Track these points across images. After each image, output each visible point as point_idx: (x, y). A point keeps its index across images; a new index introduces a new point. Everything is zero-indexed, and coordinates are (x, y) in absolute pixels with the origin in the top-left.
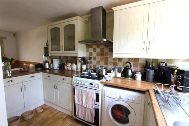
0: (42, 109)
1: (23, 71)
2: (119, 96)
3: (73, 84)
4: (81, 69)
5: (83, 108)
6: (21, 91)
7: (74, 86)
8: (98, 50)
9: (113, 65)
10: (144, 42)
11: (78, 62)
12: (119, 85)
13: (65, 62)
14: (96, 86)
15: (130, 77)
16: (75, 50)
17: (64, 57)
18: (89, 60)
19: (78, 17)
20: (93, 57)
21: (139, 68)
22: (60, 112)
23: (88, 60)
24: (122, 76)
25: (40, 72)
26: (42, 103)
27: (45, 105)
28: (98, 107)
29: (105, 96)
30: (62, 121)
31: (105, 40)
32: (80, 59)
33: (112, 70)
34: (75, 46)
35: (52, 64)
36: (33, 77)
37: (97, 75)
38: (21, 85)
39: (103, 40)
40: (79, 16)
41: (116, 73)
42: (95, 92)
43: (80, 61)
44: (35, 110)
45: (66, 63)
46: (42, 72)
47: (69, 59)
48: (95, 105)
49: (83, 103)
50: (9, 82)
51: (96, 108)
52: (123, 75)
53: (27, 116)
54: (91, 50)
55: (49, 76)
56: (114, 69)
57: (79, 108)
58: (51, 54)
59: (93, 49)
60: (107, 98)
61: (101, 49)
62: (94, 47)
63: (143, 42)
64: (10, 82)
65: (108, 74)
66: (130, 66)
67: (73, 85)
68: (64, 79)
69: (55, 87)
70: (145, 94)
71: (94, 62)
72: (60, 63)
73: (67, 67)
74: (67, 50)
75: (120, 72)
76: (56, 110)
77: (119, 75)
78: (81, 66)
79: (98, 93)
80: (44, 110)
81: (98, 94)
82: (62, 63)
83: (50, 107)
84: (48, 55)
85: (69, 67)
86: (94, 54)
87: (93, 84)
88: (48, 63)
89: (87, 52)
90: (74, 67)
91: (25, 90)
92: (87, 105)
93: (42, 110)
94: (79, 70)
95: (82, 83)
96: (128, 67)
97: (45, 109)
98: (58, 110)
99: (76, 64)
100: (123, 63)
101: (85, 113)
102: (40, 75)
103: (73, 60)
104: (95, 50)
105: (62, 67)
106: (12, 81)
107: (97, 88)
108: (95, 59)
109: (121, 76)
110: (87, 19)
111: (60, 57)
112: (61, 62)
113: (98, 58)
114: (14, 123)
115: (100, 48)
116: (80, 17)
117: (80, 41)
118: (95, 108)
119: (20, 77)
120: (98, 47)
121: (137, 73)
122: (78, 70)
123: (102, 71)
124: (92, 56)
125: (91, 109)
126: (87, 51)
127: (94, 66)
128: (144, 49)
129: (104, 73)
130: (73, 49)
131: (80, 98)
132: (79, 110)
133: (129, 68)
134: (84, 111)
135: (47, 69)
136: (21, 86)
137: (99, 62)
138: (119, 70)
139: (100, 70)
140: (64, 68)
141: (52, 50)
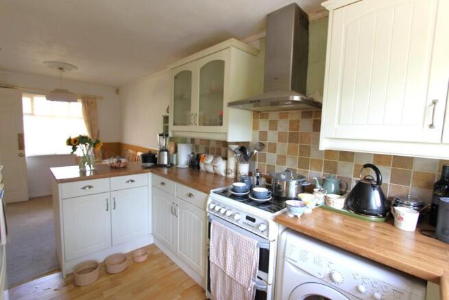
0: (145, 254)
1: (116, 168)
2: (328, 272)
3: (207, 210)
4: (237, 173)
5: (227, 278)
6: (107, 210)
7: (209, 216)
8: (284, 126)
9: (324, 171)
10: (434, 103)
11: (230, 153)
12: (329, 238)
13: (204, 151)
14: (263, 227)
15: (376, 215)
16: (221, 124)
17: (202, 140)
18: (259, 150)
19: (233, 41)
20: (269, 143)
21: (411, 189)
22: (180, 270)
23: (256, 151)
24: (347, 207)
25: (147, 172)
26: (149, 241)
27: (153, 246)
28: (265, 287)
29: (286, 263)
30: (179, 296)
31: (297, 98)
32: (234, 147)
33: (318, 186)
34: (222, 116)
35: (175, 156)
36: (132, 181)
37: (269, 193)
38: (107, 195)
39: (291, 99)
40: (233, 39)
41: (328, 195)
42: (257, 242)
43: (234, 152)
44: (132, 253)
45: (203, 155)
46: (152, 172)
47: (212, 145)
48: (257, 279)
49: (227, 265)
50: (84, 188)
51: (259, 289)
52: (349, 203)
53: (113, 265)
54: (264, 125)
55: (163, 183)
56: (323, 182)
57: (217, 275)
58: (172, 131)
59: (270, 121)
60: (289, 268)
61: (292, 123)
62: (274, 116)
63: (430, 102)
64: (87, 188)
65: (301, 195)
66: (376, 179)
67: (208, 214)
68: (190, 195)
69: (173, 211)
70: (424, 289)
71: (271, 158)
72: (193, 153)
73: (205, 164)
74: (204, 125)
75: (341, 194)
76: (173, 263)
77: (338, 203)
78: (237, 166)
79: (265, 246)
80: (148, 258)
81: (266, 249)
82: (196, 153)
83: (162, 253)
84: (167, 135)
85: (207, 164)
86: (272, 137)
87: (253, 220)
88: (166, 153)
89: (254, 129)
90: (221, 166)
91: (114, 208)
92: (235, 274)
93: (144, 258)
94: (232, 175)
95: (229, 213)
96: (369, 180)
97: (151, 257)
98: (177, 266)
99: (225, 158)
100: (356, 166)
101: (231, 292)
102: (146, 179)
103: (220, 149)
104: (273, 126)
105: (194, 164)
106: (90, 187)
107: (265, 233)
108: (273, 148)
109: (344, 208)
110: (257, 44)
111: (193, 140)
112: (194, 151)
113: (283, 148)
114: (87, 275)
115: (289, 119)
116: (235, 40)
117: (230, 101)
118: (255, 286)
119: (107, 179)
120: (283, 116)
121: (402, 204)
122: (229, 174)
123: (288, 185)
124: (266, 140)
125: (245, 288)
126: (255, 127)
127: (271, 168)
128: (431, 126)
129: (293, 191)
130: (219, 121)
131: (221, 250)
132: (216, 279)
133: (374, 187)
134: (228, 287)
135: (165, 166)
136: (107, 200)
137: (285, 157)
138: (341, 186)
139: (282, 181)
140: (199, 168)
141: (174, 124)
